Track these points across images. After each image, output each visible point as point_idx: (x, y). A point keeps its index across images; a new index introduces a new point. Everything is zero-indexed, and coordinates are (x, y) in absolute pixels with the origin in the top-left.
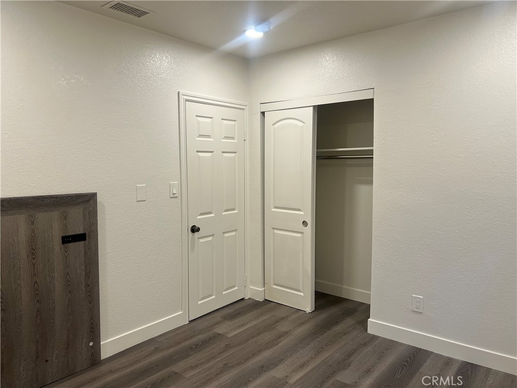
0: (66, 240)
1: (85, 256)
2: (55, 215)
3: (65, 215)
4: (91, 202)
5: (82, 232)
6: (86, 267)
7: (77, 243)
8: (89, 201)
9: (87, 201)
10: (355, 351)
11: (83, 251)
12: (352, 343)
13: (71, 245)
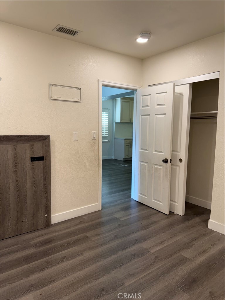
0: (33, 159)
1: (43, 169)
2: (27, 146)
3: (32, 146)
4: (47, 140)
5: (42, 156)
6: (43, 174)
7: (39, 162)
8: (46, 139)
9: (45, 139)
10: (197, 238)
11: (42, 166)
12: (196, 233)
13: (36, 162)
